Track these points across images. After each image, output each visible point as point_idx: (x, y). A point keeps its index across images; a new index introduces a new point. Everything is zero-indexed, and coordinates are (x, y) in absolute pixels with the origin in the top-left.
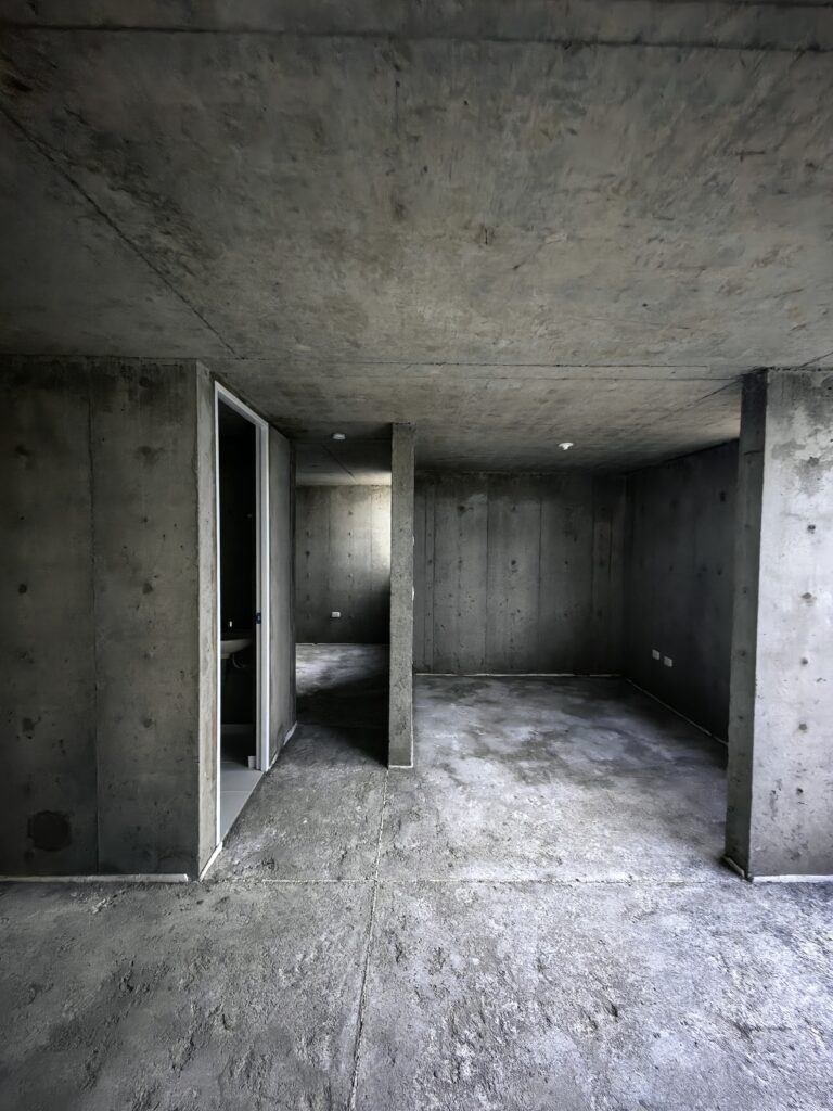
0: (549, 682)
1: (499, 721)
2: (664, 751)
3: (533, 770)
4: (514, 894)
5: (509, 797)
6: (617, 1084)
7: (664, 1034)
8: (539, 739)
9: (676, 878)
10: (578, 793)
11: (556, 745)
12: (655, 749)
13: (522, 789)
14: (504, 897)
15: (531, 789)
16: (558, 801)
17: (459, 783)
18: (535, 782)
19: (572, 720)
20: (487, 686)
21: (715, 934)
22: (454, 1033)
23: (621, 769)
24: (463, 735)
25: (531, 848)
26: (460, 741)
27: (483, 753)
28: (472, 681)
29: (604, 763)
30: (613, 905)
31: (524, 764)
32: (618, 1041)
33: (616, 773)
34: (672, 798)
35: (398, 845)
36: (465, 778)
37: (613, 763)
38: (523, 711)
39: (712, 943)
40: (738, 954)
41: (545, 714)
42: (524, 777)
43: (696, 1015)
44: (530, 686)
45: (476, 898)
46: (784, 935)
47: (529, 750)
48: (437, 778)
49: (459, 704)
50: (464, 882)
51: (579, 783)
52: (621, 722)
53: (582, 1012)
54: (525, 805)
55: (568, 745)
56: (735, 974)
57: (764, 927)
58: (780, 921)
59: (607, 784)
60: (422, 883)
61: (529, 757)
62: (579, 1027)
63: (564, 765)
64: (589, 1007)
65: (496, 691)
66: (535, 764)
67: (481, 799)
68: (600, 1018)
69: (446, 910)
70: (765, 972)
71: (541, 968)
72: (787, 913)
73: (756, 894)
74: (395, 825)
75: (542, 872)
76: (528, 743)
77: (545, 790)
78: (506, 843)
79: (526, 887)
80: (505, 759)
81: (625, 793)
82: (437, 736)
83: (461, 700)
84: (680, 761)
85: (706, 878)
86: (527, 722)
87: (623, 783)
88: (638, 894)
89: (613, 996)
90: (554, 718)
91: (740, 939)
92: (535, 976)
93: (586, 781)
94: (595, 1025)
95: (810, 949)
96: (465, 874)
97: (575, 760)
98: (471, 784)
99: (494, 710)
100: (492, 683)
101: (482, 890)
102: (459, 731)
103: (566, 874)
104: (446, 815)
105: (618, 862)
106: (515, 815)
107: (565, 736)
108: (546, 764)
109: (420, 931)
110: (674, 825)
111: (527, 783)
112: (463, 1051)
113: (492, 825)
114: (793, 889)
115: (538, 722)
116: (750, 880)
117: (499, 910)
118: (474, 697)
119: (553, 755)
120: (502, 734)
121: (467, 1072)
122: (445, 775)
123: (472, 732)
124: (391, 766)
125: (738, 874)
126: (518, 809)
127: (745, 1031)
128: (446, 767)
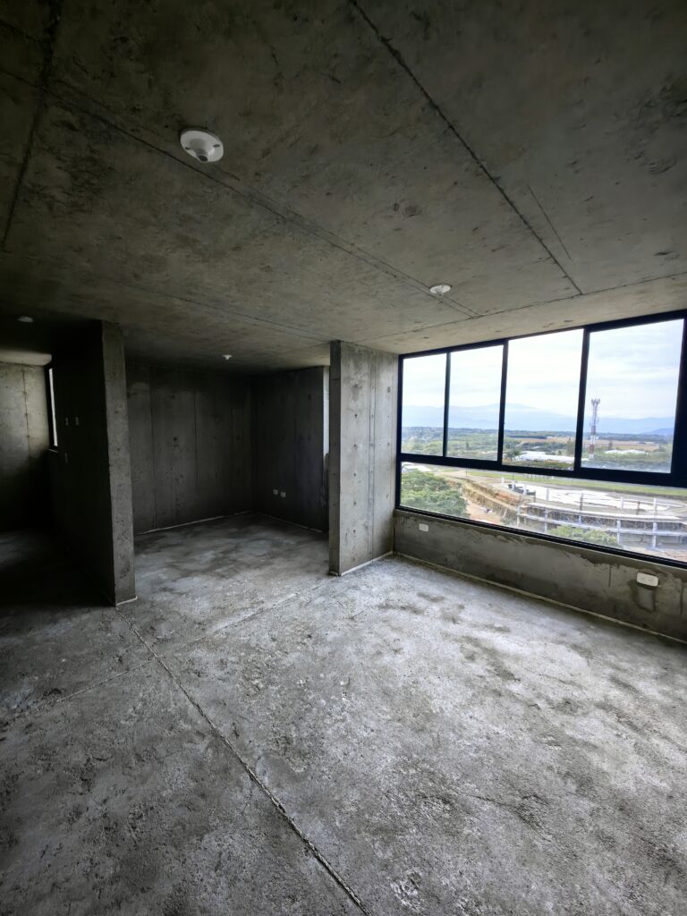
0: (208, 524)
1: (187, 554)
2: (290, 541)
3: (226, 571)
4: (247, 624)
5: (220, 588)
6: (319, 654)
7: (329, 633)
8: (221, 555)
9: (314, 586)
10: (257, 572)
11: (234, 555)
12: (285, 541)
13: (224, 582)
14: (243, 627)
15: (231, 580)
16: (247, 580)
17: (181, 594)
18: (231, 576)
19: (235, 541)
20: (164, 537)
21: (334, 597)
22: (248, 679)
23: (274, 556)
24: (165, 569)
25: (246, 603)
26: (164, 573)
27: (188, 574)
28: (147, 537)
29: (264, 555)
30: (294, 606)
31: (219, 570)
32: (315, 643)
33: (272, 558)
34: (300, 559)
35: (160, 637)
36: (184, 590)
37: (269, 554)
38: (200, 544)
39: (334, 601)
40: (343, 599)
41: (217, 542)
42: (223, 576)
43: (336, 623)
44: (197, 529)
45: (227, 634)
46: (355, 588)
47: (217, 563)
48: (162, 598)
49: (146, 553)
50: (217, 632)
51: (256, 568)
52: (264, 534)
53: (298, 643)
54: (231, 588)
55: (240, 554)
56: (344, 606)
57: (349, 588)
58: (353, 584)
59: (270, 564)
60: (191, 645)
61: (219, 566)
62: (299, 648)
63: (243, 563)
64: (299, 640)
65: (174, 538)
66: (226, 568)
67: (202, 596)
68: (305, 641)
69: (213, 646)
70: (353, 600)
71: (274, 640)
72: (354, 581)
73: (343, 580)
74: (151, 629)
75: (256, 610)
76: (215, 560)
77: (239, 577)
78: (230, 608)
79: (251, 618)
80: (204, 572)
81: (279, 564)
82: (143, 576)
83: (148, 550)
84: (299, 543)
85: (325, 582)
86: (207, 549)
87: (276, 561)
88: (302, 598)
89: (307, 633)
90: (224, 543)
91: (343, 595)
92: (274, 644)
93: (259, 566)
94: (305, 644)
95: (364, 588)
96: (215, 628)
97: (249, 559)
98: (190, 591)
99: (179, 549)
100: (165, 534)
101: (229, 630)
102: (158, 568)
103: (269, 605)
104: (182, 611)
105: (289, 591)
106: (228, 594)
107: (236, 549)
108: (232, 566)
109: (204, 660)
110: (307, 569)
111: (227, 578)
112: (256, 681)
113: (217, 604)
114: (354, 573)
115: (214, 548)
116: (339, 576)
117: (243, 633)
118: (157, 546)
119: (234, 561)
120: (195, 560)
121: (261, 686)
122: (168, 593)
123: (171, 566)
124: (118, 604)
125: (335, 575)
126: (227, 591)
127: (352, 618)
128: (165, 590)
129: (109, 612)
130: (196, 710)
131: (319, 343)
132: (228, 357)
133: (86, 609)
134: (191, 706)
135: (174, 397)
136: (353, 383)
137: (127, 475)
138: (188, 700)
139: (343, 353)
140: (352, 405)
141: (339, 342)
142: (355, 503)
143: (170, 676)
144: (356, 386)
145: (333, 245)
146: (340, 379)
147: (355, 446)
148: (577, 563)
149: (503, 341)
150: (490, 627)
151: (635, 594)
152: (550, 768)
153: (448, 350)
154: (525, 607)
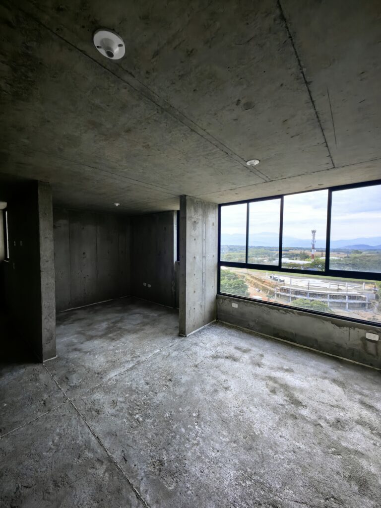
0: (104, 305)
1: (90, 325)
2: (154, 314)
3: (115, 335)
4: (129, 372)
5: (111, 347)
6: (178, 393)
7: (182, 377)
8: (111, 325)
9: (171, 344)
10: (134, 336)
11: (119, 325)
12: (151, 315)
13: (114, 343)
14: (127, 375)
15: (118, 342)
16: (129, 341)
17: (86, 353)
18: (118, 339)
19: (121, 315)
20: (75, 314)
21: (184, 351)
22: (131, 415)
23: (145, 324)
24: (76, 336)
25: (128, 358)
26: (76, 338)
27: (91, 338)
28: (65, 314)
29: (138, 324)
30: (159, 359)
31: (111, 335)
32: (174, 385)
33: (144, 326)
34: (162, 326)
35: (71, 385)
36: (89, 349)
37: (141, 323)
38: (99, 318)
39: (184, 354)
40: (190, 352)
41: (109, 316)
42: (113, 339)
43: (186, 369)
44: (97, 308)
45: (117, 381)
46: (196, 344)
47: (109, 330)
48: (73, 355)
49: (65, 325)
50: (110, 380)
51: (133, 333)
52: (138, 310)
53: (163, 385)
54: (118, 347)
55: (124, 323)
56: (190, 357)
57: (192, 345)
58: (194, 342)
59: (143, 330)
60: (93, 390)
61: (111, 332)
62: (164, 389)
63: (126, 330)
64: (164, 383)
65: (81, 314)
66: (115, 333)
67: (100, 353)
68: (168, 384)
69: (108, 390)
70: (196, 353)
71: (148, 384)
72: (195, 340)
73: (188, 339)
74: (66, 379)
75: (135, 362)
76: (108, 328)
77: (123, 340)
78: (118, 361)
79: (132, 369)
80: (101, 337)
81: (148, 329)
82: (62, 341)
83: (65, 323)
84: (160, 315)
85: (177, 341)
86: (103, 321)
87: (147, 327)
88: (164, 353)
89: (169, 377)
90: (113, 316)
91: (189, 350)
92: (147, 387)
93: (135, 332)
94: (168, 386)
95: (201, 344)
96: (108, 377)
97: (128, 327)
98: (92, 350)
99: (85, 321)
100: (77, 311)
101: (118, 377)
102: (73, 335)
103: (143, 359)
104: (87, 365)
105: (155, 348)
106: (117, 351)
107: (121, 320)
108: (119, 332)
109: (102, 401)
110: (165, 332)
111: (116, 341)
112: (137, 416)
113: (110, 359)
114: (194, 334)
115: (108, 320)
116: (186, 336)
117: (127, 379)
118: (71, 320)
119: (120, 328)
120: (95, 329)
121: (141, 419)
122: (78, 352)
123: (79, 333)
124: (44, 361)
125: (183, 336)
126: (117, 349)
127: (196, 366)
128: (76, 350)
129: (38, 367)
130: (96, 441)
131: (173, 196)
132: (117, 205)
133: (22, 366)
134: (93, 438)
135: (83, 228)
136: (193, 220)
137: (52, 278)
138: (91, 433)
139: (188, 203)
140: (193, 233)
141: (185, 196)
142: (195, 292)
143: (79, 415)
144: (195, 222)
145: (192, 130)
146: (185, 218)
147: (195, 257)
148: (329, 327)
149: (281, 197)
150: (281, 369)
151: (365, 345)
152: (338, 473)
153: (248, 201)
154: (299, 354)
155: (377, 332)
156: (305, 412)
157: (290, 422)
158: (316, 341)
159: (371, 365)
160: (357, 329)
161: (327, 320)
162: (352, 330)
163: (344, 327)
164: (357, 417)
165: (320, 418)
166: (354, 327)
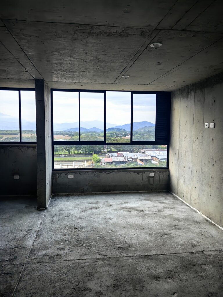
136: (46, 103)
146: (44, 100)
148: (133, 174)
149: (104, 92)
151: (149, 180)
155: (154, 172)
156: (147, 212)
157: (146, 217)
158: (127, 185)
159: (152, 190)
160: (146, 173)
161: (132, 172)
162: (144, 174)
163: (140, 173)
164: (162, 207)
165: (153, 212)
166: (144, 172)
